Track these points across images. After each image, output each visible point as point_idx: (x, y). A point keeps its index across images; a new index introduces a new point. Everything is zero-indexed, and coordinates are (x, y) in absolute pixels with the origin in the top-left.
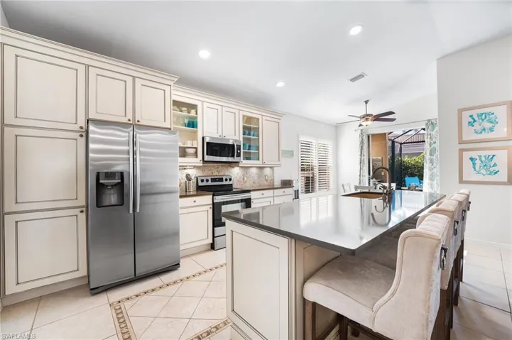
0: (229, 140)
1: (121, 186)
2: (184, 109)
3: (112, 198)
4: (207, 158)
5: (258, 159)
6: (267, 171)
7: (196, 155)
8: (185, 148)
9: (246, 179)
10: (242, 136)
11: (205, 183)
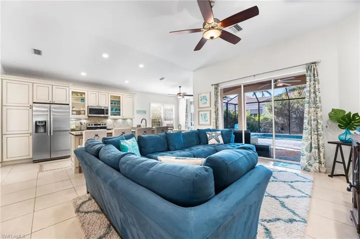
0: (102, 107)
1: (45, 126)
2: (79, 94)
3: (42, 130)
4: (89, 115)
5: (120, 115)
6: (129, 121)
7: (85, 114)
8: (80, 111)
9: (115, 124)
10: (110, 105)
11: (91, 126)
